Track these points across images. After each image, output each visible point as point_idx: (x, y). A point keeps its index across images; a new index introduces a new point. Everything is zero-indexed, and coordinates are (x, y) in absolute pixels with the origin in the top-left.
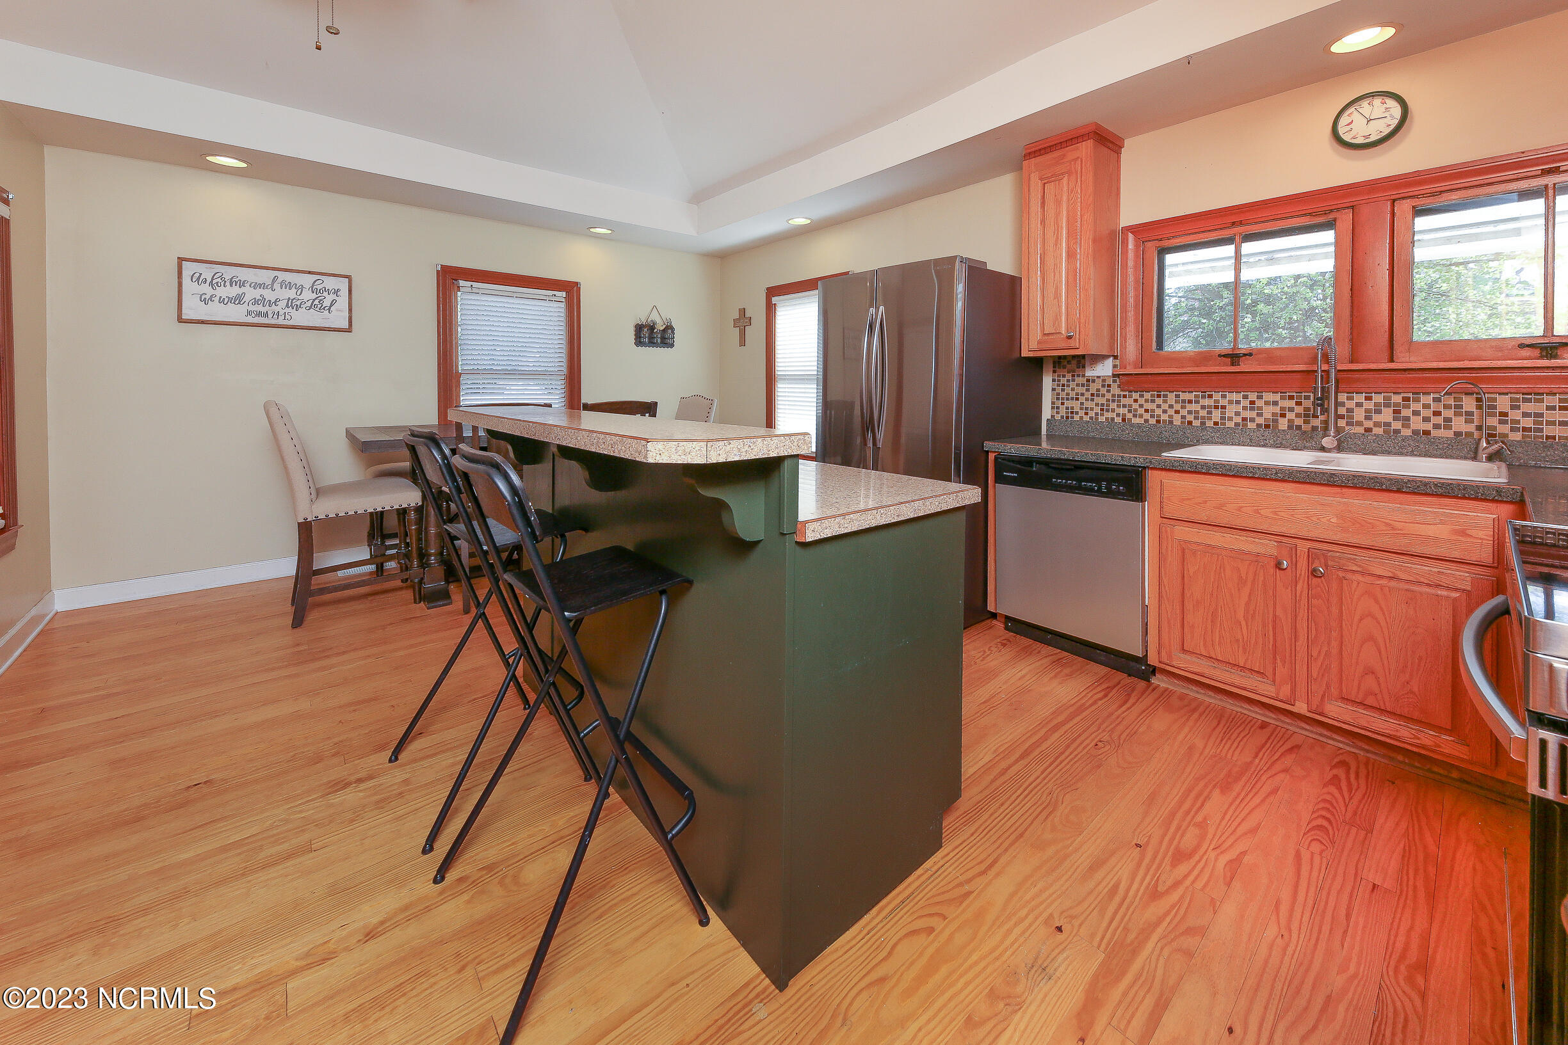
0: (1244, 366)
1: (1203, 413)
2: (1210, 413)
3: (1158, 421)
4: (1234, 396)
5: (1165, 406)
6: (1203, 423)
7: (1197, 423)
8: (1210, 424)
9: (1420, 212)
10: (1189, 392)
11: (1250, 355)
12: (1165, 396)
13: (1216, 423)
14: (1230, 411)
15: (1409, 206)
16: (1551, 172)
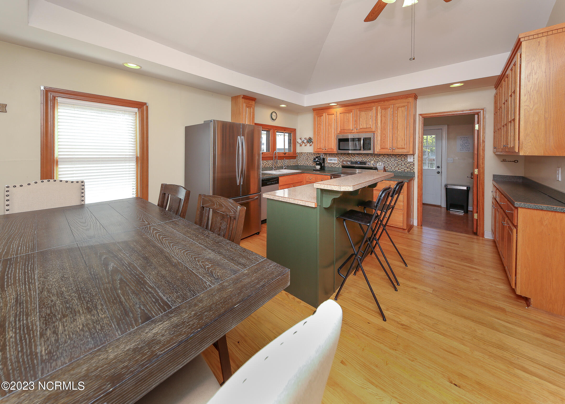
15: (276, 131)
16: (285, 130)
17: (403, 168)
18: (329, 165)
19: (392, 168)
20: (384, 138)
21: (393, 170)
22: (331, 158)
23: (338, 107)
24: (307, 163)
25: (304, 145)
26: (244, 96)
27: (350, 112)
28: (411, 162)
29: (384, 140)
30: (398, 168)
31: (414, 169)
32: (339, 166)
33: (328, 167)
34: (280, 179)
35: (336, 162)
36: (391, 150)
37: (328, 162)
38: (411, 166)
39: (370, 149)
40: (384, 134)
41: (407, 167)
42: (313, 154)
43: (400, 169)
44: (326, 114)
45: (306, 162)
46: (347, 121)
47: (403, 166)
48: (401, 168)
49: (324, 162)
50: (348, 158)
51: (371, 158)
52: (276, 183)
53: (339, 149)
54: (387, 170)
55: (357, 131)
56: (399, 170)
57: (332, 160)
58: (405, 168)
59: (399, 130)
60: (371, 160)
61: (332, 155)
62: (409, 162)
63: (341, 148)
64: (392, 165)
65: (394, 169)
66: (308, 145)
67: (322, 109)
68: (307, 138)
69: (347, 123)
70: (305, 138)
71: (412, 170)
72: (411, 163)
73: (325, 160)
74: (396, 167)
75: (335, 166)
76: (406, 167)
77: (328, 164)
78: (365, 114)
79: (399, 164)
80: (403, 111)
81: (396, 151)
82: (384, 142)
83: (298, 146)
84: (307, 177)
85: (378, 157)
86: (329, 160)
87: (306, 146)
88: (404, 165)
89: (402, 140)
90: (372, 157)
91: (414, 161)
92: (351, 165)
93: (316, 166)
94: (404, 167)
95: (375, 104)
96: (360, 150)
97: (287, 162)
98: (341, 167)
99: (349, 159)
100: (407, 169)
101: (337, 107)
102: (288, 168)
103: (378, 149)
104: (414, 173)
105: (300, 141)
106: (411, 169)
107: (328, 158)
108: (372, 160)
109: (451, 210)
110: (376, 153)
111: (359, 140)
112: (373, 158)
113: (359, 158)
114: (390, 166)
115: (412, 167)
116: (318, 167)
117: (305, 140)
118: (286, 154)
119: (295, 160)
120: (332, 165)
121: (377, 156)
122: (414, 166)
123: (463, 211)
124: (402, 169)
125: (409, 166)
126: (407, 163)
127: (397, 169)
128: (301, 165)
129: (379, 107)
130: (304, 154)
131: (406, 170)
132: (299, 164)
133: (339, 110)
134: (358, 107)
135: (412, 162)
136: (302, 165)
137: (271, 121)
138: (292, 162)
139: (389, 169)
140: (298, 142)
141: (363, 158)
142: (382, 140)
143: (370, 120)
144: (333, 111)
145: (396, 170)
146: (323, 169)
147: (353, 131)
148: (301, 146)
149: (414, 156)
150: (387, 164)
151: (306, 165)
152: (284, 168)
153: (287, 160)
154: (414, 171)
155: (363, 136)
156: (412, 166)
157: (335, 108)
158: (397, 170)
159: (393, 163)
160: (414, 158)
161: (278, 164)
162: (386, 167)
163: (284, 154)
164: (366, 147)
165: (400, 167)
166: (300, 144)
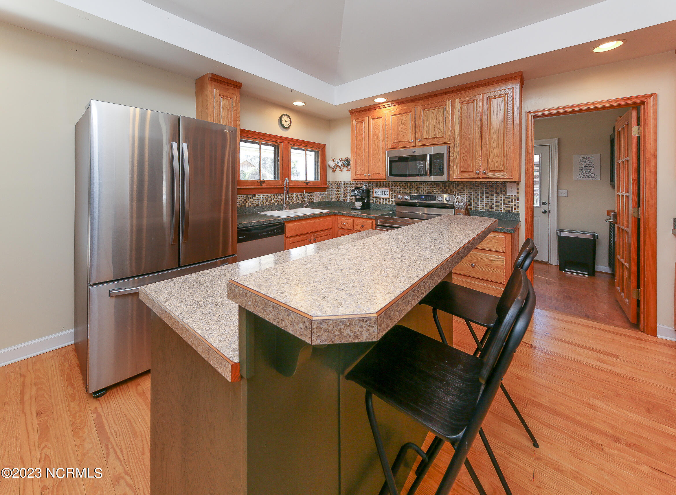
0: (264, 186)
1: (254, 202)
2: (255, 201)
3: (241, 206)
4: (262, 195)
5: (243, 200)
6: (254, 205)
7: (252, 206)
8: (256, 205)
9: (292, 148)
10: (250, 195)
11: (265, 182)
12: (243, 196)
13: (257, 205)
14: (261, 200)
15: (290, 146)
16: (306, 146)
17: (499, 206)
18: (377, 201)
19: (478, 205)
20: (466, 154)
21: (481, 209)
22: (379, 190)
23: (389, 105)
24: (344, 198)
25: (338, 169)
26: (213, 75)
27: (406, 113)
28: (512, 196)
29: (466, 158)
30: (490, 206)
31: (518, 207)
32: (391, 202)
33: (375, 204)
34: (288, 225)
35: (388, 196)
36: (480, 175)
37: (375, 196)
38: (512, 202)
39: (442, 174)
40: (466, 147)
41: (507, 204)
42: (351, 183)
43: (493, 208)
44: (370, 117)
45: (342, 195)
46: (403, 127)
47: (499, 202)
48: (496, 206)
49: (368, 197)
50: (406, 189)
51: (443, 190)
52: (278, 234)
53: (391, 174)
54: (471, 209)
55: (421, 144)
56: (492, 210)
57: (381, 194)
58: (503, 206)
59: (492, 138)
60: (443, 192)
61: (380, 185)
62: (509, 196)
63: (393, 173)
64: (478, 201)
65: (483, 208)
66: (345, 169)
67: (364, 111)
68: (344, 158)
69: (403, 131)
70: (339, 159)
71: (515, 209)
72: (514, 198)
73: (371, 193)
74: (486, 204)
75: (386, 202)
76: (504, 204)
77: (375, 199)
78: (433, 113)
79: (491, 200)
80: (500, 105)
81: (487, 176)
82: (466, 160)
83: (329, 172)
84: (340, 221)
85: (456, 188)
86: (377, 193)
87: (341, 171)
88: (501, 200)
89: (499, 155)
90: (445, 188)
91: (518, 193)
92: (410, 201)
93: (356, 203)
94: (501, 204)
95: (450, 96)
96: (425, 175)
97: (310, 196)
98: (395, 204)
99: (407, 191)
100: (506, 207)
101: (387, 106)
102: (312, 205)
103: (455, 175)
104: (518, 214)
105: (331, 164)
106: (512, 207)
107: (375, 190)
108: (445, 192)
109: (567, 270)
110: (452, 180)
111: (423, 158)
112: (447, 190)
113: (423, 189)
114: (476, 203)
115: (515, 205)
116: (359, 204)
117: (340, 162)
118: (309, 184)
119: (326, 193)
120: (382, 201)
121: (453, 186)
122: (518, 203)
123: (587, 273)
124: (497, 208)
125: (509, 202)
126: (507, 198)
127: (488, 207)
128: (334, 202)
129: (457, 101)
130: (338, 184)
131: (504, 209)
132: (332, 200)
133: (390, 110)
134: (421, 103)
135: (515, 196)
136: (336, 200)
137: (280, 129)
138: (320, 197)
139: (474, 207)
140: (329, 166)
141: (429, 189)
142: (463, 157)
143: (442, 123)
144: (381, 112)
145: (485, 210)
146: (366, 206)
147: (413, 145)
148: (334, 171)
149: (518, 184)
150: (471, 199)
151: (342, 201)
152: (305, 205)
153: (311, 194)
154: (518, 212)
155: (429, 152)
156: (515, 202)
157: (384, 107)
158: (488, 210)
159: (481, 197)
160: (518, 189)
161: (295, 200)
162: (469, 205)
163: (305, 184)
164: (436, 170)
165: (493, 204)
166: (333, 169)
